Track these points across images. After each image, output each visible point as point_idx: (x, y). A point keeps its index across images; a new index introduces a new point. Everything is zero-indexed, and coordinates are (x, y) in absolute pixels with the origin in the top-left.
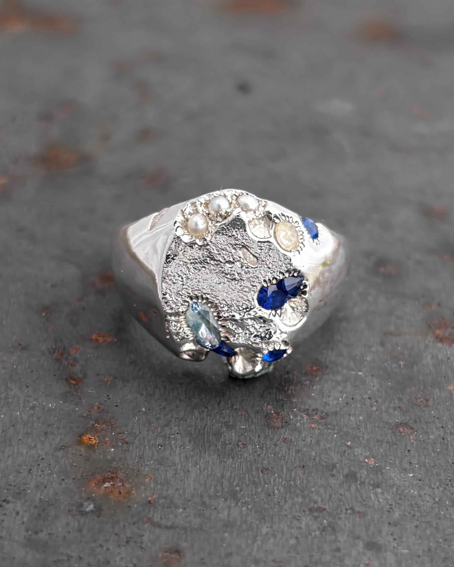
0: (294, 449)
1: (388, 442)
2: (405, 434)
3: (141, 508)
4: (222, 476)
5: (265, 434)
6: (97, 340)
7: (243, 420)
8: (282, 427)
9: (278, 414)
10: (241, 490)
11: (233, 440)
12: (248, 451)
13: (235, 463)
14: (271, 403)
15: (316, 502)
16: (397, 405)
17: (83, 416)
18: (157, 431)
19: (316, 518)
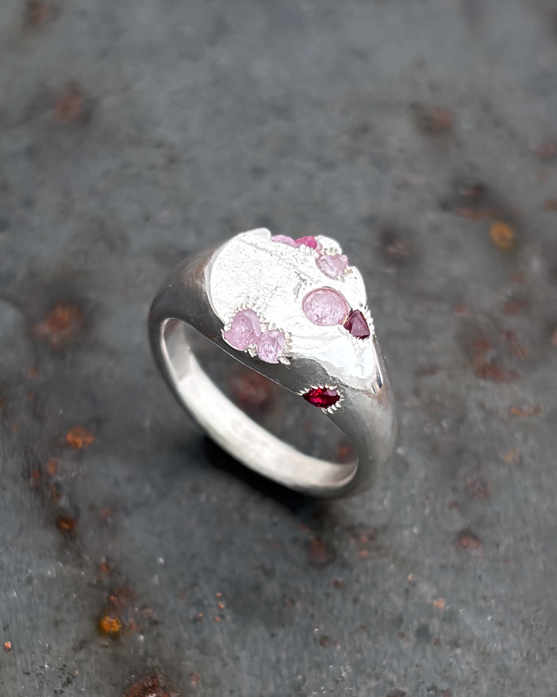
0: (350, 598)
1: (453, 567)
6: (76, 444)
10: (304, 679)
11: (277, 596)
12: (298, 611)
14: (307, 523)
15: (392, 683)
16: (453, 500)
17: (94, 586)
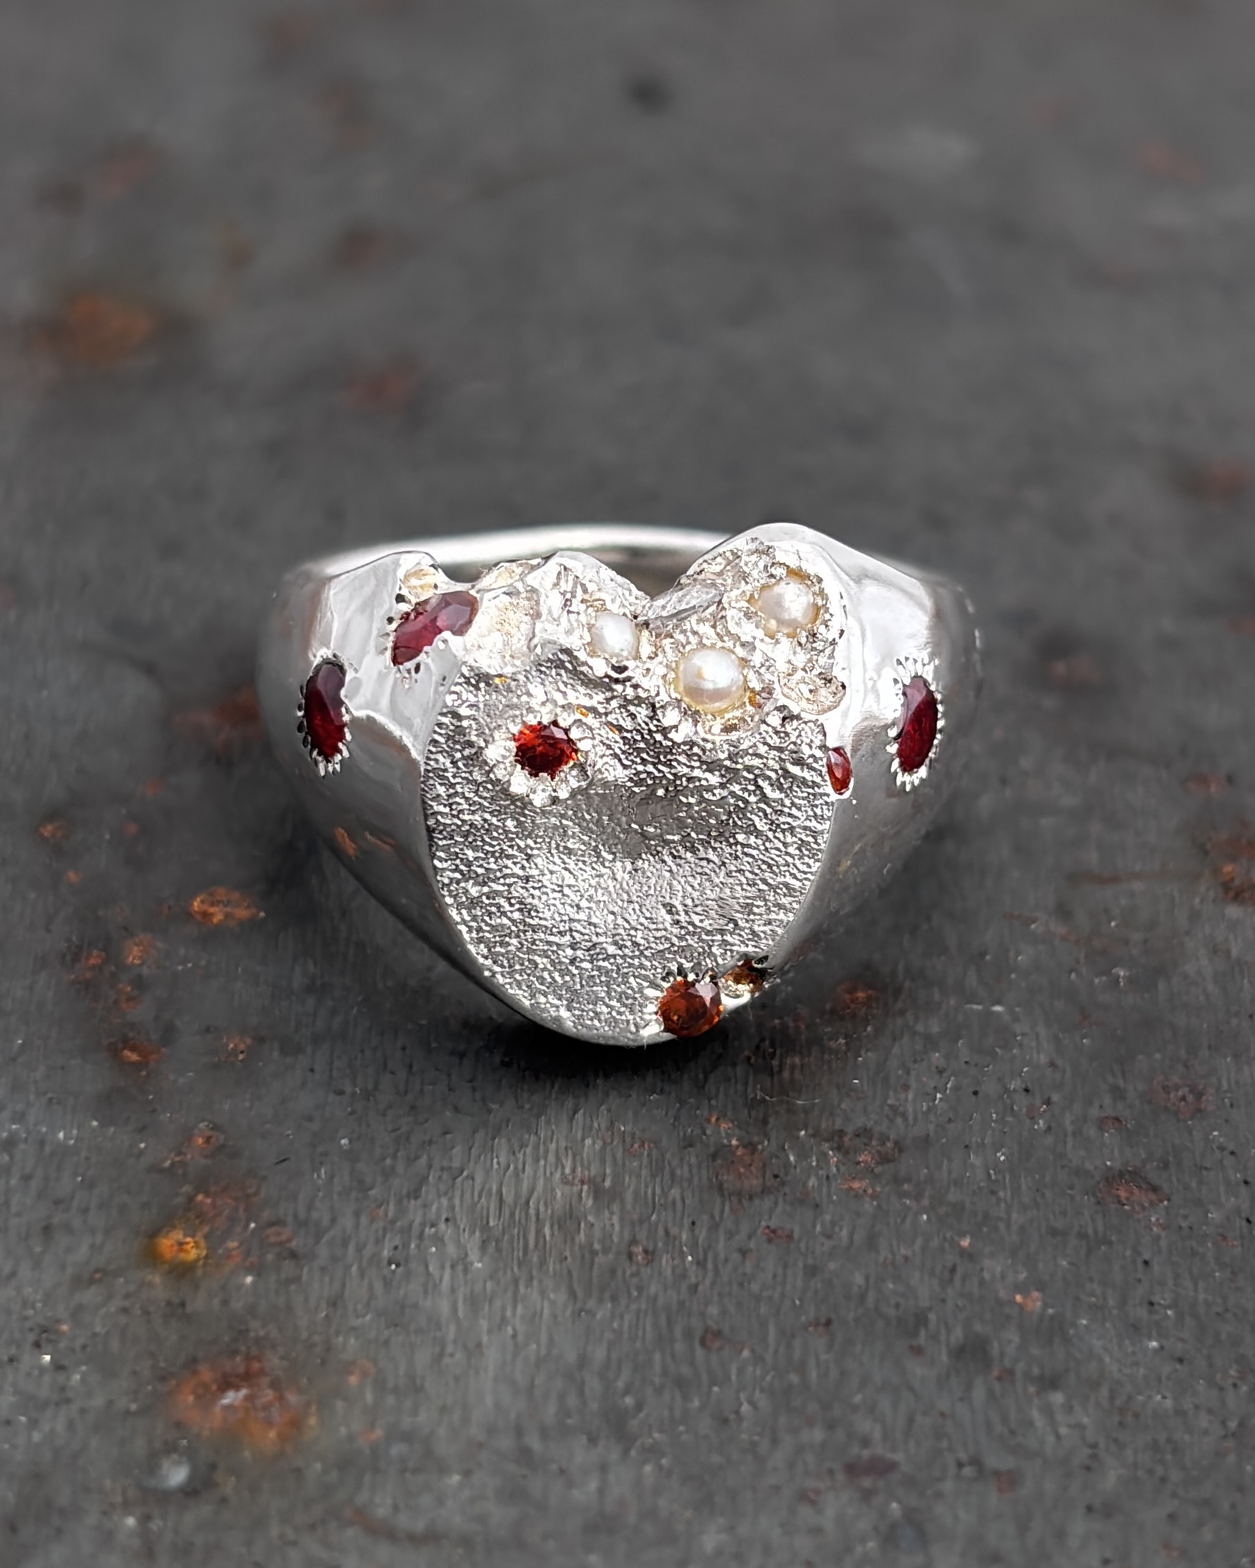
0: (801, 1264)
1: (1082, 1236)
2: (1133, 1209)
3: (334, 1476)
4: (583, 1361)
5: (712, 1217)
6: (206, 917)
7: (644, 1172)
8: (765, 1191)
9: (751, 1147)
10: (639, 1407)
11: (616, 1239)
12: (660, 1274)
13: (622, 1317)
14: (729, 1114)
15: (866, 1442)
16: (1110, 1112)
17: (162, 1171)
18: (386, 1214)
19: (867, 1496)
